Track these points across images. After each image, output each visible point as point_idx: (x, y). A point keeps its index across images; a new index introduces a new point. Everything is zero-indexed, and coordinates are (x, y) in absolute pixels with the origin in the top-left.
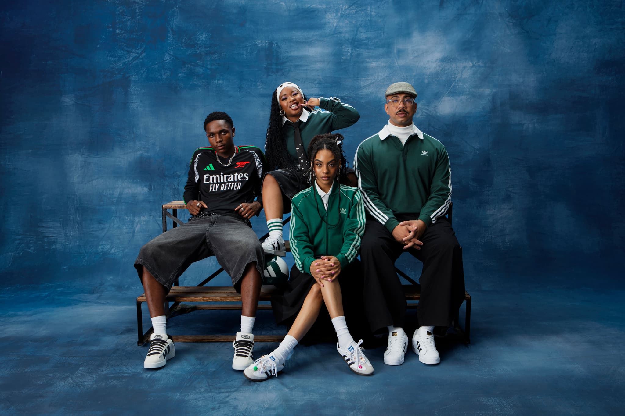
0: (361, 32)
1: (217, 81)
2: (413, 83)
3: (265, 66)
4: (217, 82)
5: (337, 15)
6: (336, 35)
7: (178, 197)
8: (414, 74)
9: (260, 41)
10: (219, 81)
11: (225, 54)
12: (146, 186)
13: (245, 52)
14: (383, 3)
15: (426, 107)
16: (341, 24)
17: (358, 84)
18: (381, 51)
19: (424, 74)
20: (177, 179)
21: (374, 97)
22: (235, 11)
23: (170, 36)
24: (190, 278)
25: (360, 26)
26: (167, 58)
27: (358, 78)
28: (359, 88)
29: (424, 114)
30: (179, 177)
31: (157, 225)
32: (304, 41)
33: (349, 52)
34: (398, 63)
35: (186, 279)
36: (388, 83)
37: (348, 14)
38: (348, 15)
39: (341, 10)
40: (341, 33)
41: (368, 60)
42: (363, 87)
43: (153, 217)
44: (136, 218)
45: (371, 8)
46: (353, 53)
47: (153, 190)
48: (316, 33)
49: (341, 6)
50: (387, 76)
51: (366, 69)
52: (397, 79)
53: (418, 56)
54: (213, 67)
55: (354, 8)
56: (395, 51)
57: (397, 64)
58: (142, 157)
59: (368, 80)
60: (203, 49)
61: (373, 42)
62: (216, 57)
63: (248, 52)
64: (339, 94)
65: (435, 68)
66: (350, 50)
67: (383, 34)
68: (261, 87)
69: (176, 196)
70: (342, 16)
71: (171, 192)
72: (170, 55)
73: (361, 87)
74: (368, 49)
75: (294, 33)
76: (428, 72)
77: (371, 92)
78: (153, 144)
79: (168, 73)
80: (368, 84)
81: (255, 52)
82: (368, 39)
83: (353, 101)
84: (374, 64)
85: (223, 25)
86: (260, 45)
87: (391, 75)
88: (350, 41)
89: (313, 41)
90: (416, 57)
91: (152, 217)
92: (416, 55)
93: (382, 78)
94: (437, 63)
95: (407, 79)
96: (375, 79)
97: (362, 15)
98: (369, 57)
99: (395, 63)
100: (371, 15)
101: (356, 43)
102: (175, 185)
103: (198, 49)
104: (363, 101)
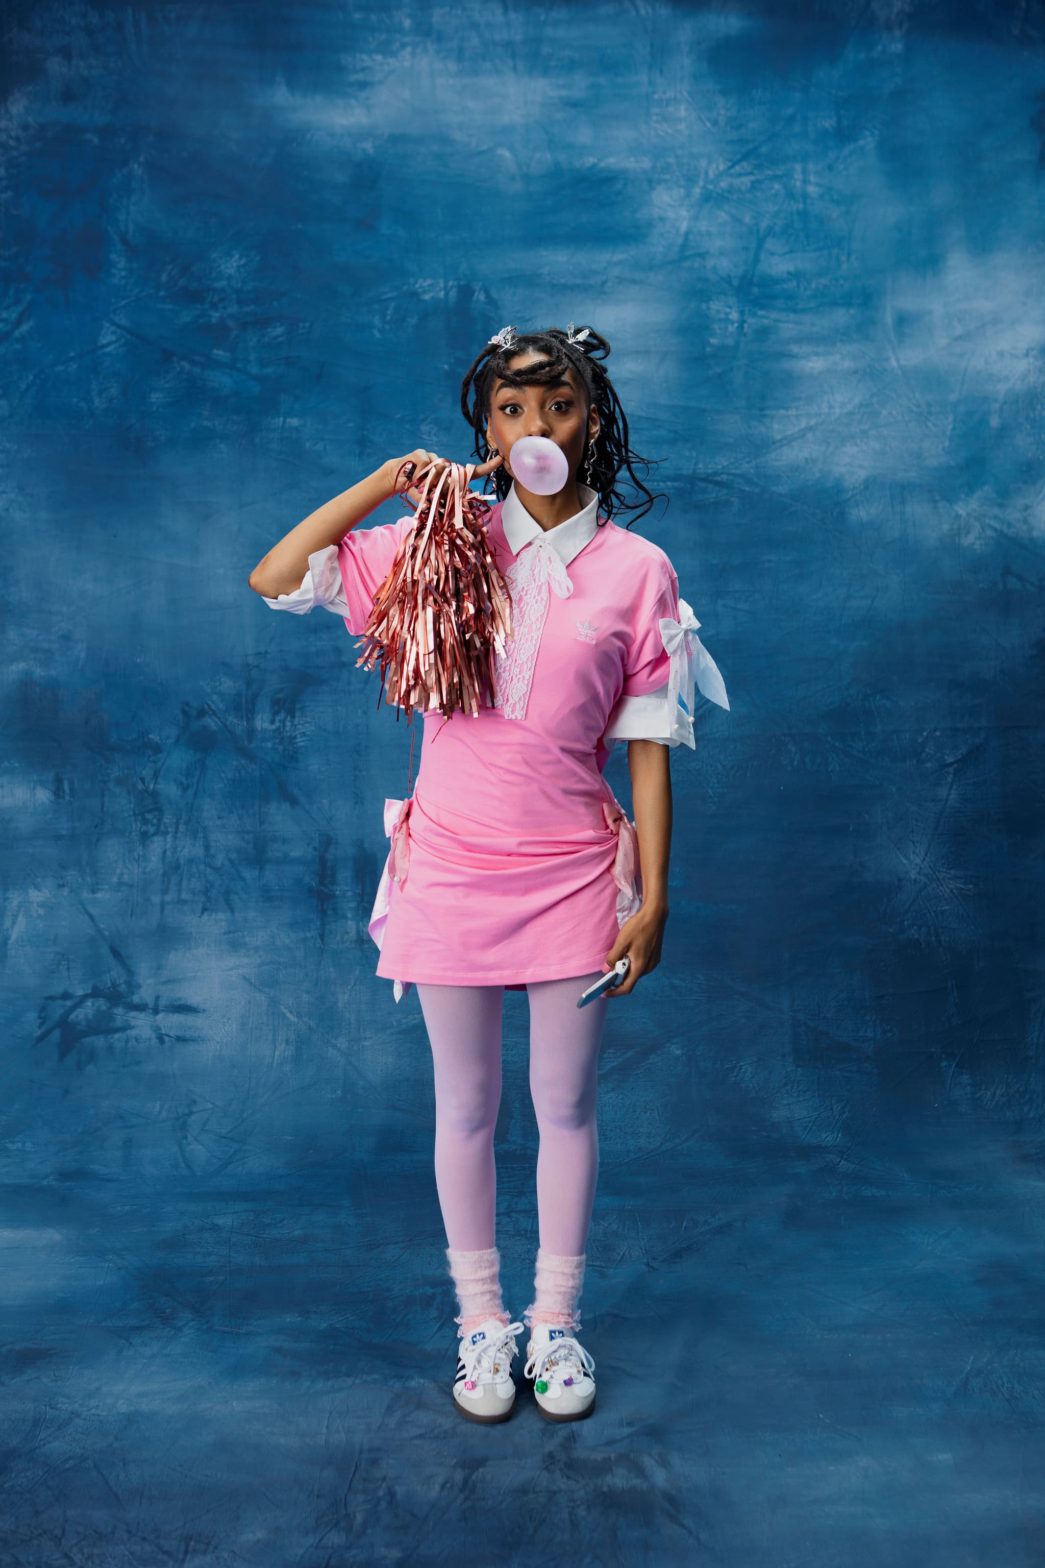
0: (772, 254)
1: (281, 419)
2: (950, 427)
3: (446, 367)
4: (284, 422)
5: (688, 195)
6: (686, 264)
7: (155, 821)
8: (953, 397)
9: (429, 282)
10: (288, 420)
11: (307, 324)
12: (42, 783)
13: (377, 320)
14: (846, 152)
15: (996, 511)
16: (703, 226)
17: (763, 429)
18: (841, 317)
19: (985, 399)
20: (152, 758)
21: (817, 475)
22: (341, 177)
23: (119, 261)
24: (210, 1106)
25: (770, 231)
26: (108, 337)
27: (762, 409)
28: (768, 444)
29: (989, 533)
30: (158, 749)
31: (87, 918)
32: (578, 281)
33: (733, 322)
34: (898, 360)
35: (194, 1109)
36: (866, 427)
37: (729, 192)
38: (726, 195)
39: (702, 176)
40: (703, 255)
41: (795, 349)
42: (781, 440)
43: (71, 891)
44: (10, 894)
45: (805, 172)
46: (746, 325)
47: (67, 798)
48: (618, 256)
49: (703, 163)
50: (861, 405)
51: (790, 380)
52: (894, 412)
53: (967, 337)
54: (268, 371)
55: (749, 170)
56: (889, 318)
57: (894, 363)
58: (26, 683)
59: (797, 416)
60: (233, 309)
61: (813, 286)
62: (277, 337)
63: (388, 318)
64: (700, 465)
65: (1025, 376)
66: (734, 316)
67: (848, 259)
68: (435, 439)
69: (149, 816)
70: (707, 198)
71: (130, 802)
72: (119, 326)
73: (774, 443)
74: (795, 311)
75: (544, 253)
76: (1002, 389)
77: (806, 459)
78: (66, 638)
79: (114, 391)
80: (799, 431)
81: (413, 320)
82: (797, 275)
83: (747, 489)
84: (815, 364)
85: (300, 226)
86: (427, 297)
87: (874, 400)
88: (735, 283)
89: (609, 284)
90: (958, 339)
91: (65, 891)
92: (959, 330)
93: (845, 411)
94: (1031, 360)
95: (930, 413)
96: (818, 415)
97: (776, 195)
98: (800, 340)
99: (887, 359)
100: (805, 196)
101: (755, 290)
102: (143, 780)
103: (214, 306)
104: (781, 489)
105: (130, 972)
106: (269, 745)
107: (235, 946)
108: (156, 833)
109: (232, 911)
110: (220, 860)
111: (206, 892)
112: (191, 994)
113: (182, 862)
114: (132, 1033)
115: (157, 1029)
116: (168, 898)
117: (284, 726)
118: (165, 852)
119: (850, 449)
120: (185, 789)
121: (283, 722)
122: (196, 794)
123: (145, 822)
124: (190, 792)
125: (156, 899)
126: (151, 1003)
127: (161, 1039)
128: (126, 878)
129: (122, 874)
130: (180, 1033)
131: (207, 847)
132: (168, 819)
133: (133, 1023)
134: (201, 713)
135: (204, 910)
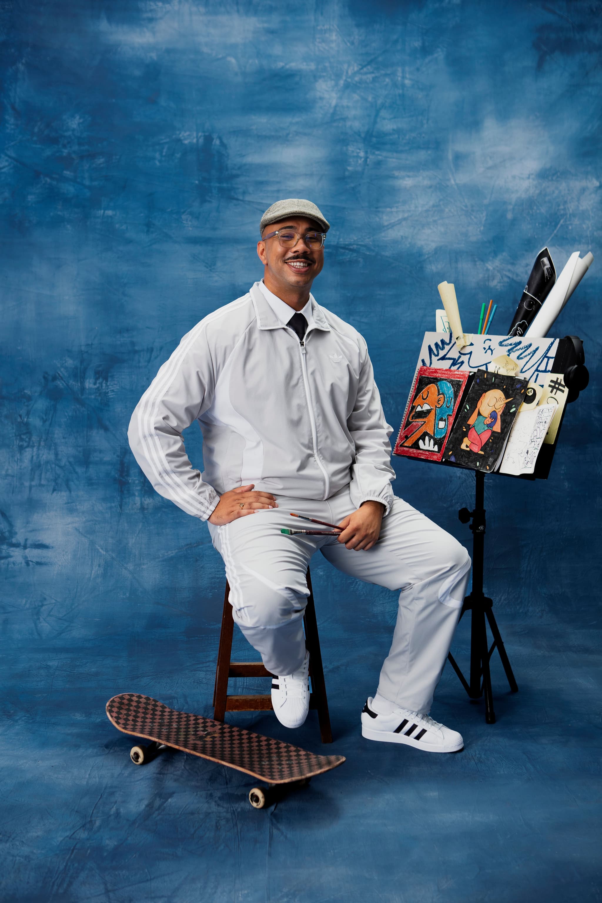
0: (384, 119)
1: (102, 211)
2: (484, 219)
3: (197, 182)
4: (104, 213)
5: (337, 85)
6: (335, 124)
7: (27, 439)
8: (486, 202)
9: (188, 133)
10: (106, 212)
11: (118, 157)
13: (157, 155)
14: (427, 60)
15: (509, 267)
16: (345, 102)
17: (378, 219)
18: (423, 155)
19: (505, 203)
20: (26, 404)
21: (408, 245)
22: (137, 73)
23: (10, 120)
24: (54, 601)
25: (383, 106)
27: (377, 208)
28: (380, 228)
29: (506, 279)
30: (29, 398)
32: (273, 134)
33: (361, 158)
34: (455, 180)
35: (45, 603)
36: (436, 218)
37: (360, 83)
38: (358, 84)
39: (345, 74)
40: (344, 119)
41: (396, 173)
42: (388, 225)
45: (403, 72)
46: (368, 160)
48: (296, 119)
49: (345, 66)
50: (434, 206)
51: (393, 191)
52: (452, 210)
53: (494, 167)
54: (95, 183)
55: (371, 70)
56: (450, 156)
57: (453, 182)
59: (397, 212)
60: (76, 148)
61: (407, 137)
62: (100, 164)
63: (164, 154)
64: (341, 240)
65: (527, 190)
66: (362, 154)
67: (427, 123)
68: (190, 223)
69: (24, 437)
70: (347, 86)
71: (13, 428)
72: (10, 157)
73: (384, 227)
74: (397, 152)
75: (253, 117)
76: (514, 197)
77: (402, 237)
79: (7, 194)
80: (398, 221)
81: (178, 155)
82: (398, 131)
83: (368, 253)
84: (407, 182)
85: (114, 100)
86: (186, 142)
87: (441, 203)
88: (363, 135)
89: (291, 135)
90: (489, 168)
92: (490, 163)
93: (425, 209)
94: (531, 180)
95: (473, 211)
96: (409, 211)
97: (387, 85)
98: (399, 168)
99: (449, 180)
100: (403, 86)
101: (374, 140)
102: (20, 416)
103: (64, 146)
104: (387, 253)
105: (11, 525)
106: (93, 397)
107: (71, 511)
108: (28, 446)
109: (70, 491)
110: (63, 462)
111: (55, 480)
112: (45, 538)
113: (42, 463)
114: (11, 560)
115: (25, 558)
116: (33, 483)
117: (102, 386)
118: (32, 457)
119: (427, 231)
120: (44, 421)
121: (101, 384)
122: (51, 424)
123: (22, 440)
124: (48, 423)
125: (27, 484)
126: (22, 543)
127: (27, 563)
128: (10, 472)
129: (7, 470)
130: (39, 560)
131: (56, 455)
132: (34, 438)
133: (12, 554)
134: (54, 378)
135: (54, 490)
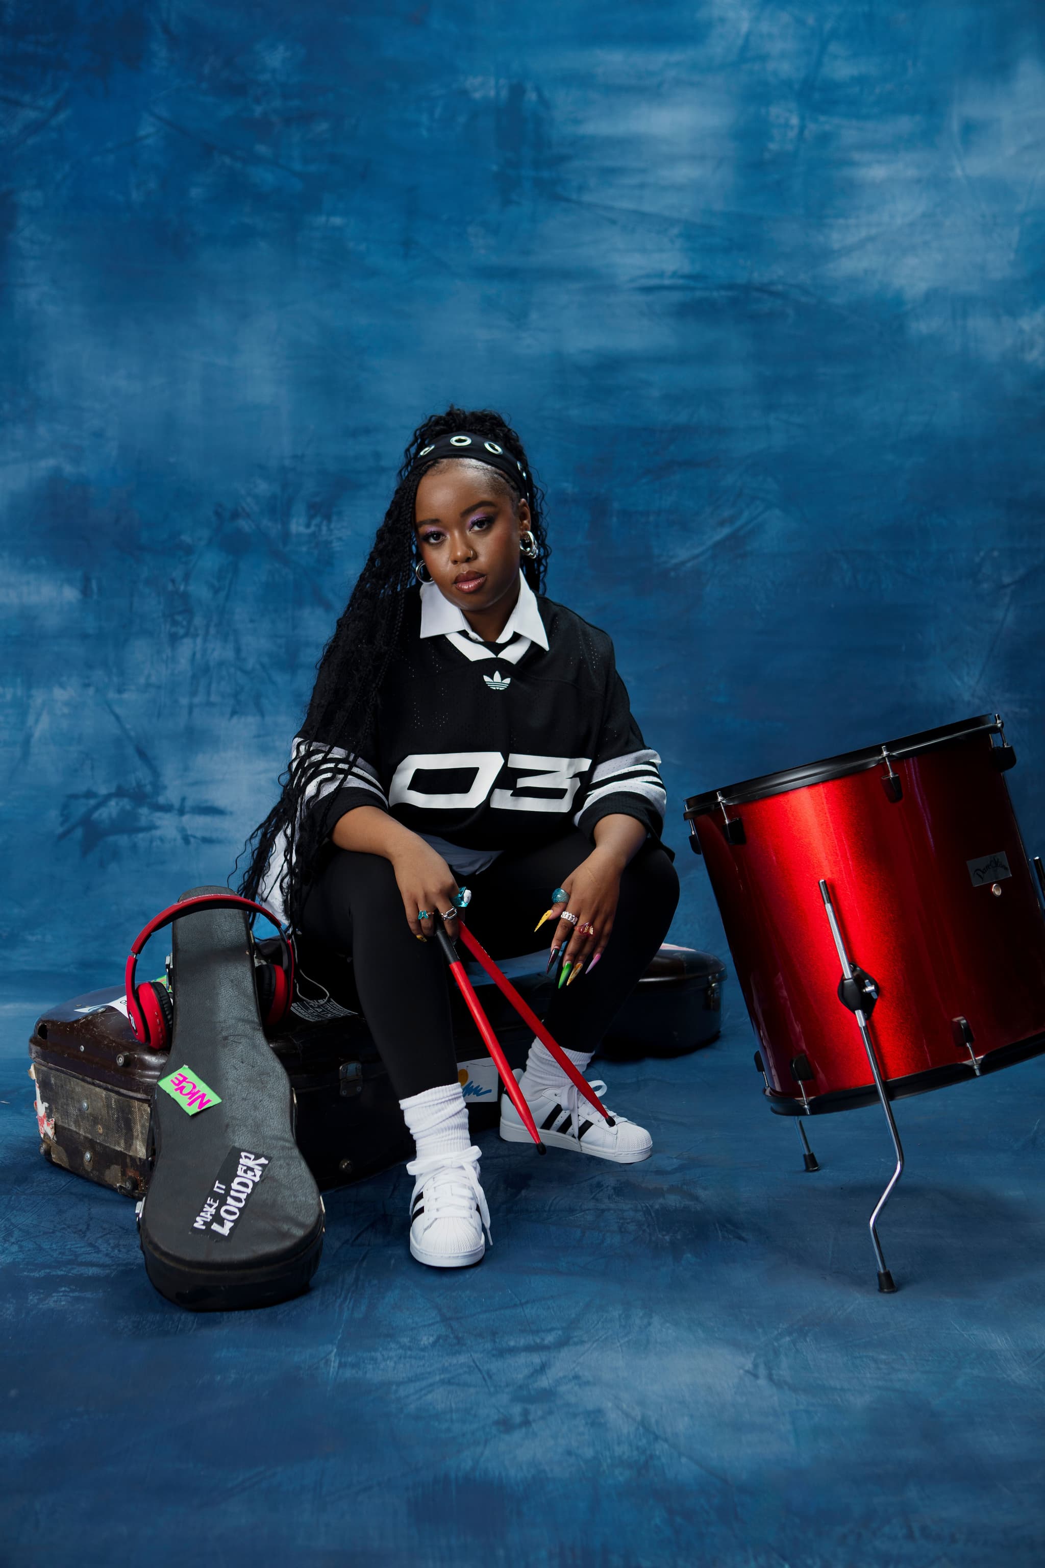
0: (836, 58)
1: (324, 218)
2: (1016, 239)
3: (495, 168)
4: (327, 221)
6: (746, 67)
7: (185, 623)
8: (1020, 208)
9: (479, 80)
10: (332, 219)
11: (353, 121)
12: (70, 582)
13: (424, 118)
16: (765, 27)
17: (822, 239)
18: (905, 124)
20: (183, 560)
21: (877, 287)
23: (160, 52)
25: (834, 34)
26: (148, 129)
27: (820, 218)
28: (827, 254)
30: (189, 550)
31: (112, 718)
32: (634, 82)
33: (792, 128)
34: (963, 170)
36: (929, 238)
40: (763, 58)
42: (838, 251)
43: (97, 690)
44: (34, 692)
46: (806, 131)
47: (95, 597)
48: (677, 58)
50: (924, 216)
51: (851, 188)
52: (958, 223)
54: (313, 168)
56: (955, 126)
57: (959, 172)
58: (55, 479)
59: (857, 226)
60: (277, 103)
61: (877, 91)
62: (322, 133)
63: (437, 116)
64: (755, 275)
66: (795, 121)
67: (914, 65)
68: (482, 242)
69: (179, 618)
71: (160, 603)
72: (159, 118)
73: (833, 252)
74: (858, 117)
77: (866, 270)
78: (98, 435)
79: (152, 185)
80: (859, 241)
81: (462, 119)
82: (861, 80)
83: (803, 300)
84: (877, 172)
85: (347, 19)
86: (477, 95)
87: (938, 211)
88: (797, 87)
89: (666, 86)
90: (1026, 148)
91: (91, 691)
92: (1029, 139)
93: (907, 221)
95: (995, 224)
96: (879, 224)
98: (862, 147)
99: (953, 169)
101: (817, 94)
102: (173, 581)
103: (258, 101)
104: (838, 300)
105: (156, 773)
106: (304, 549)
107: (265, 750)
108: (186, 635)
109: (262, 715)
110: (251, 663)
111: (236, 695)
112: (219, 797)
113: (212, 664)
114: (157, 833)
115: (182, 830)
116: (197, 700)
117: (320, 530)
118: (194, 654)
119: (912, 261)
120: (216, 591)
121: (319, 526)
122: (227, 598)
123: (175, 623)
124: (222, 594)
125: (184, 701)
126: (176, 803)
127: (186, 839)
128: (153, 679)
129: (149, 676)
130: (207, 835)
131: (238, 650)
132: (198, 621)
133: (158, 823)
134: (235, 515)
135: (234, 713)
